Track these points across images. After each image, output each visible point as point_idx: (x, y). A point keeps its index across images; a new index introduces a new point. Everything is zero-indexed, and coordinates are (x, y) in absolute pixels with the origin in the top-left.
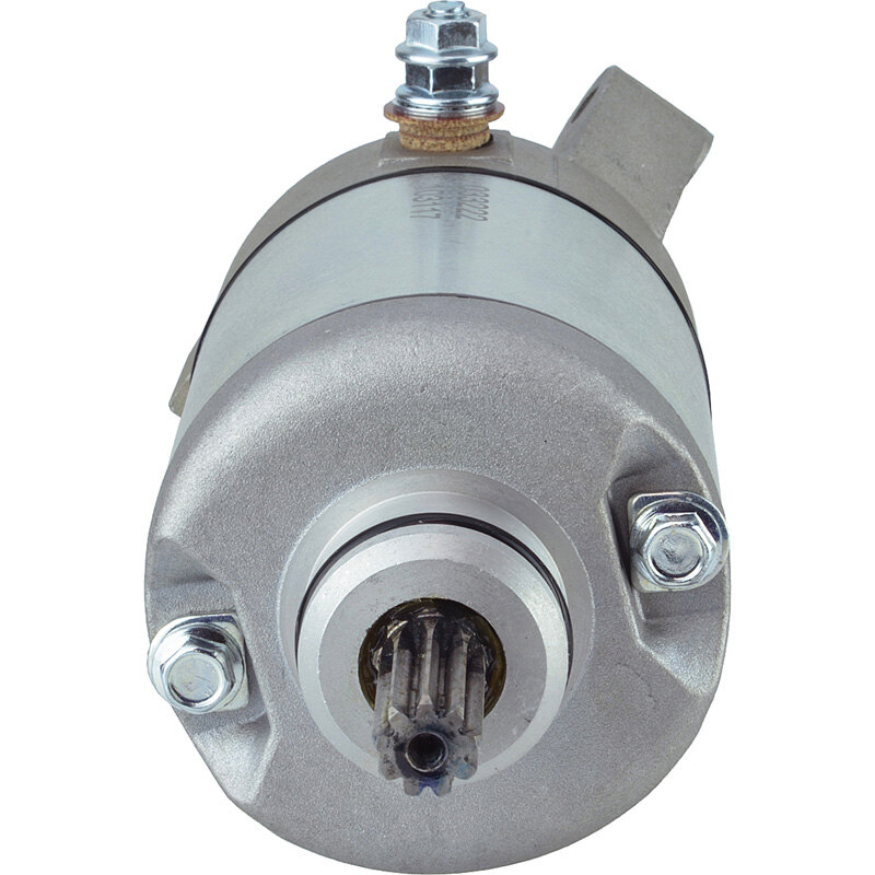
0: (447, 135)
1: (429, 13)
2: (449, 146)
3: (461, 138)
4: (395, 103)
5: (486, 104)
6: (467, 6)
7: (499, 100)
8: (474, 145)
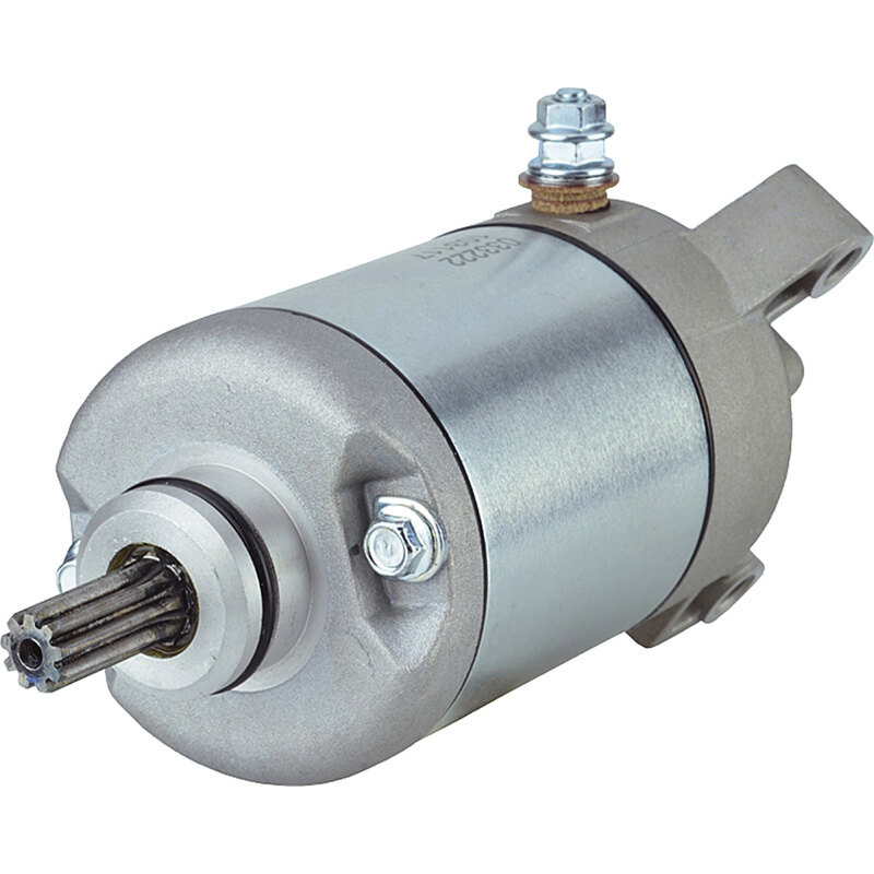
0: (552, 199)
1: (557, 97)
2: (553, 209)
3: (563, 203)
4: (528, 173)
5: (604, 175)
6: (590, 92)
7: (615, 171)
8: (577, 210)
